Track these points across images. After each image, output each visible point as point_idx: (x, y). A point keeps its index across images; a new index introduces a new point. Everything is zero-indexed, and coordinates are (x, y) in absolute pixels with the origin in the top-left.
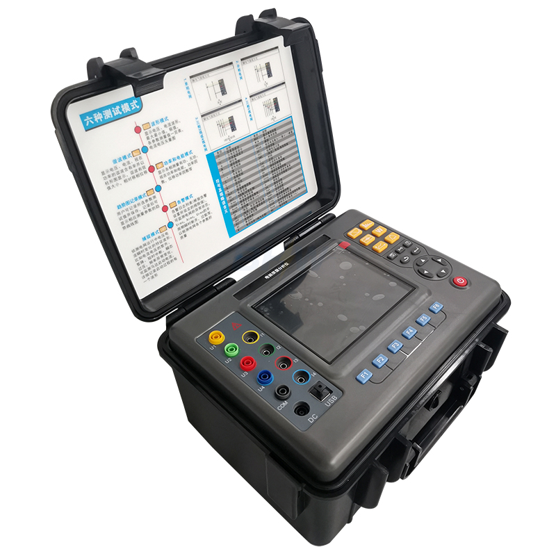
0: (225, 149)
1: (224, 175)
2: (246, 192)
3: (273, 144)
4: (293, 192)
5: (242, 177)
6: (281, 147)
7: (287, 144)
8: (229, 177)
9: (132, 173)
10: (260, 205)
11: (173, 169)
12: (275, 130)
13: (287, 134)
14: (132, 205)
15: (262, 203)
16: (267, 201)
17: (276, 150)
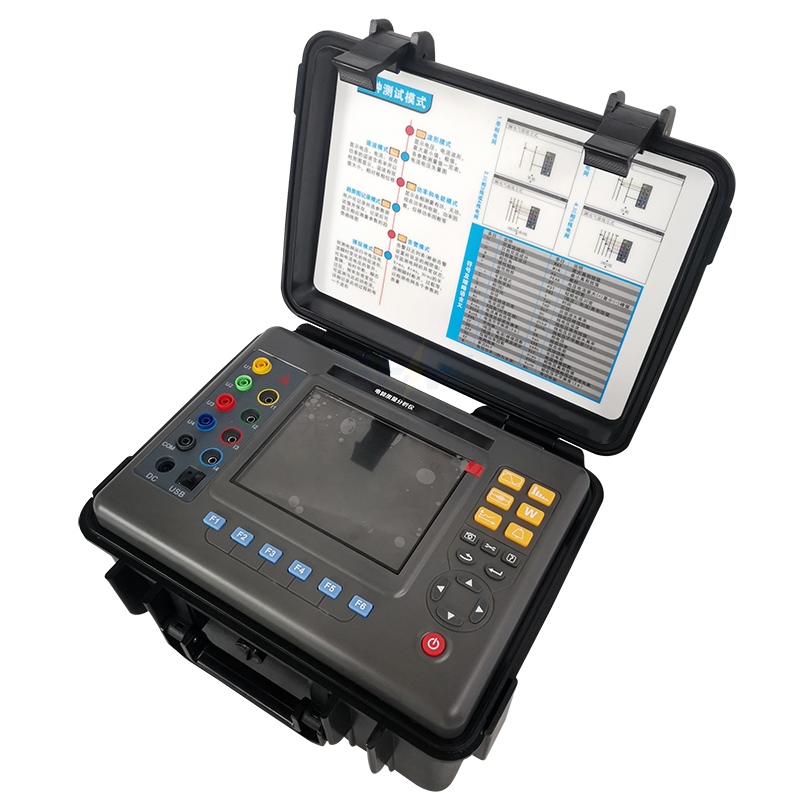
0: (503, 239)
1: (481, 265)
2: (501, 311)
3: (583, 295)
4: (575, 379)
5: (505, 289)
6: (593, 309)
7: (608, 315)
8: (488, 273)
9: (379, 168)
10: (511, 343)
11: (424, 203)
12: (599, 280)
13: (617, 303)
14: (362, 199)
15: (515, 345)
16: (525, 349)
17: (582, 305)
